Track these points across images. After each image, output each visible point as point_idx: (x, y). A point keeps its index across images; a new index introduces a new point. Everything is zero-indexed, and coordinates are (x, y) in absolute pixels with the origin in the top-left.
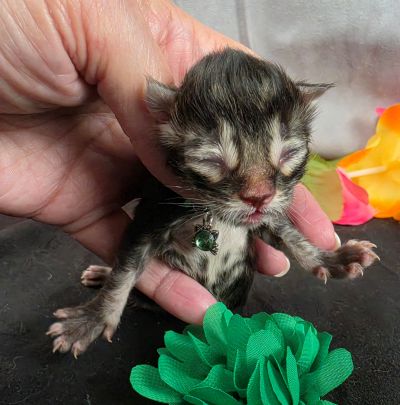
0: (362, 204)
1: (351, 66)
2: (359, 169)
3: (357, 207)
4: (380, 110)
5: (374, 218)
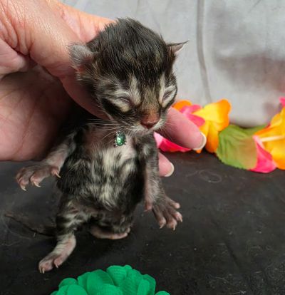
0: (268, 161)
1: (266, 72)
2: (267, 136)
3: (265, 161)
4: (282, 100)
5: (277, 169)
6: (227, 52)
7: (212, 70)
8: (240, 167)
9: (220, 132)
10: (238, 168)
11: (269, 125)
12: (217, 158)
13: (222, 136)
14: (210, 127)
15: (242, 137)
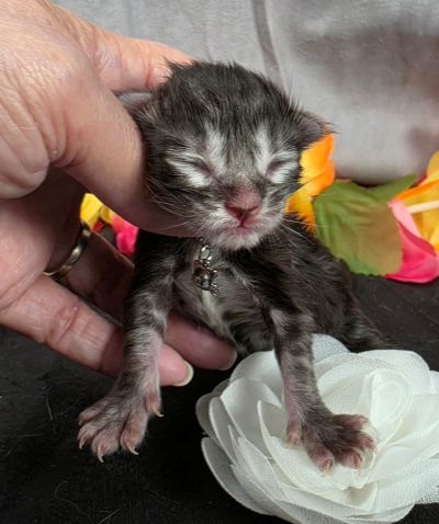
1: (406, 63)
2: (420, 201)
3: (422, 257)
9: (315, 198)
11: (424, 177)
13: (320, 206)
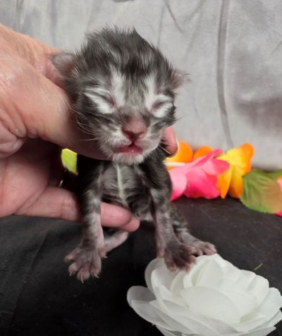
6: (248, 96)
7: (233, 116)
8: (265, 211)
10: (263, 213)
12: (241, 203)
14: (233, 172)
15: (267, 181)
